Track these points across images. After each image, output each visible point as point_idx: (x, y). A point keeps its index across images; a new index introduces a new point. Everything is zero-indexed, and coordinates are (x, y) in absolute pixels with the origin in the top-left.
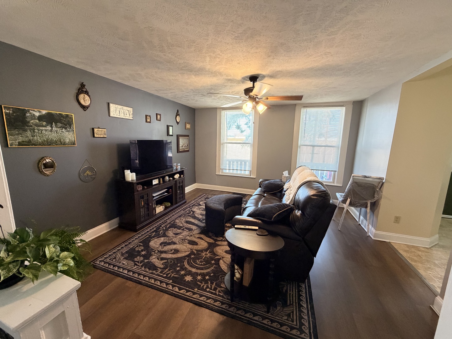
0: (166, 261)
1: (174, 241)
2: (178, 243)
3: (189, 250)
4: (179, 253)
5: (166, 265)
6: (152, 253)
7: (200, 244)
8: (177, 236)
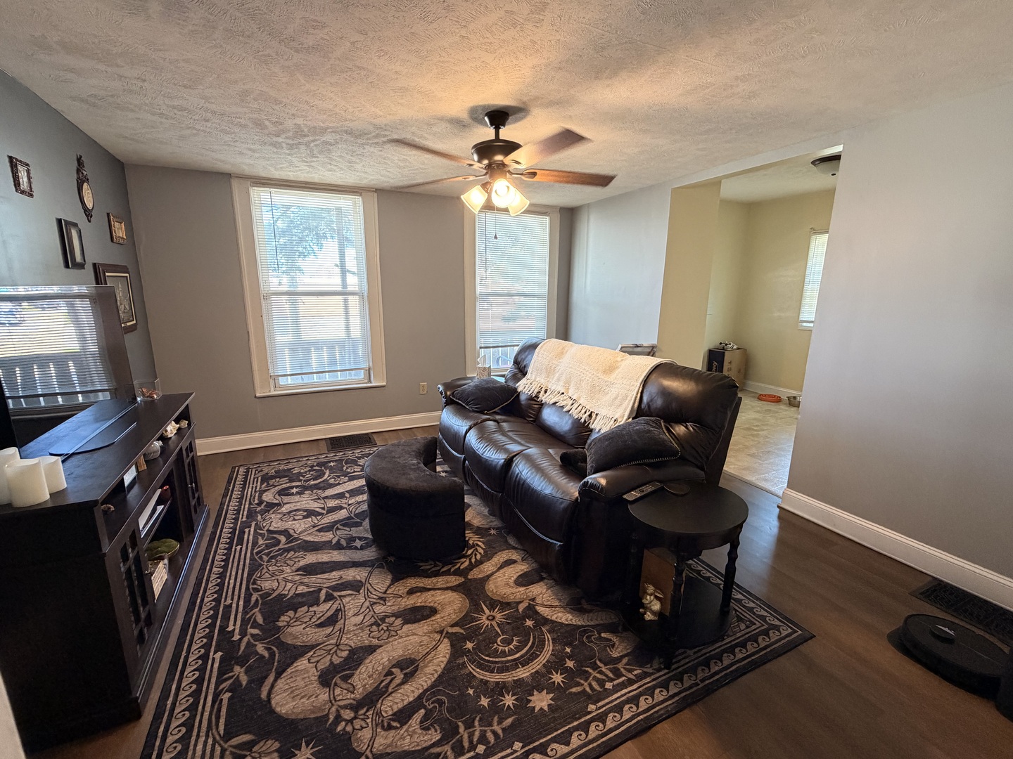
0: (422, 711)
1: (353, 645)
2: (375, 642)
3: (437, 636)
4: (421, 665)
5: (440, 722)
6: (339, 728)
7: (443, 605)
8: (339, 625)
